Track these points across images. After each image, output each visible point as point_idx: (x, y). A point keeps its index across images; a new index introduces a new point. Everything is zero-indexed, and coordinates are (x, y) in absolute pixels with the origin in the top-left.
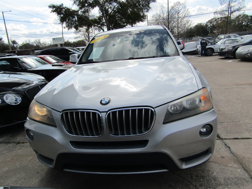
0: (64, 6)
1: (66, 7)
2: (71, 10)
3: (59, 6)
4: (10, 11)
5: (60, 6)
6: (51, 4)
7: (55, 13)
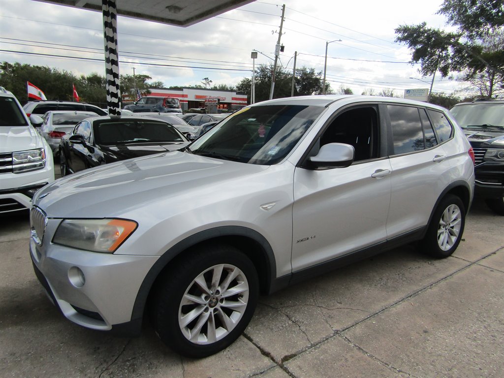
0: (427, 27)
1: (430, 30)
2: (442, 35)
3: (415, 27)
4: (340, 41)
5: (419, 27)
6: (401, 26)
7: (403, 43)
